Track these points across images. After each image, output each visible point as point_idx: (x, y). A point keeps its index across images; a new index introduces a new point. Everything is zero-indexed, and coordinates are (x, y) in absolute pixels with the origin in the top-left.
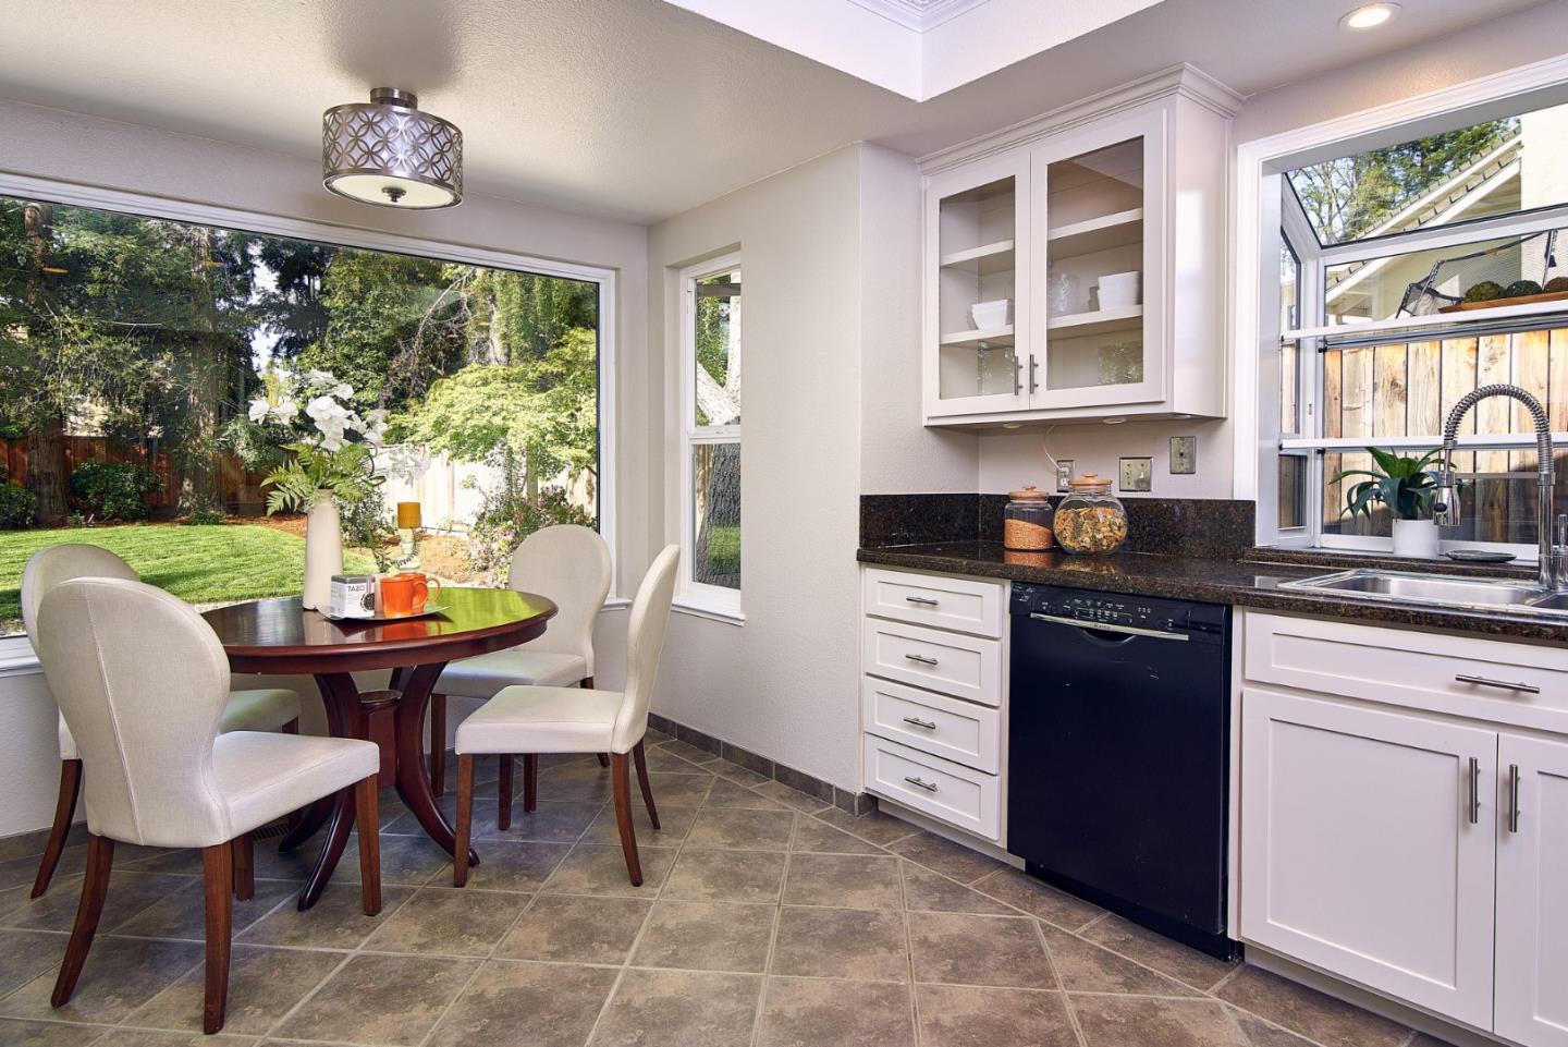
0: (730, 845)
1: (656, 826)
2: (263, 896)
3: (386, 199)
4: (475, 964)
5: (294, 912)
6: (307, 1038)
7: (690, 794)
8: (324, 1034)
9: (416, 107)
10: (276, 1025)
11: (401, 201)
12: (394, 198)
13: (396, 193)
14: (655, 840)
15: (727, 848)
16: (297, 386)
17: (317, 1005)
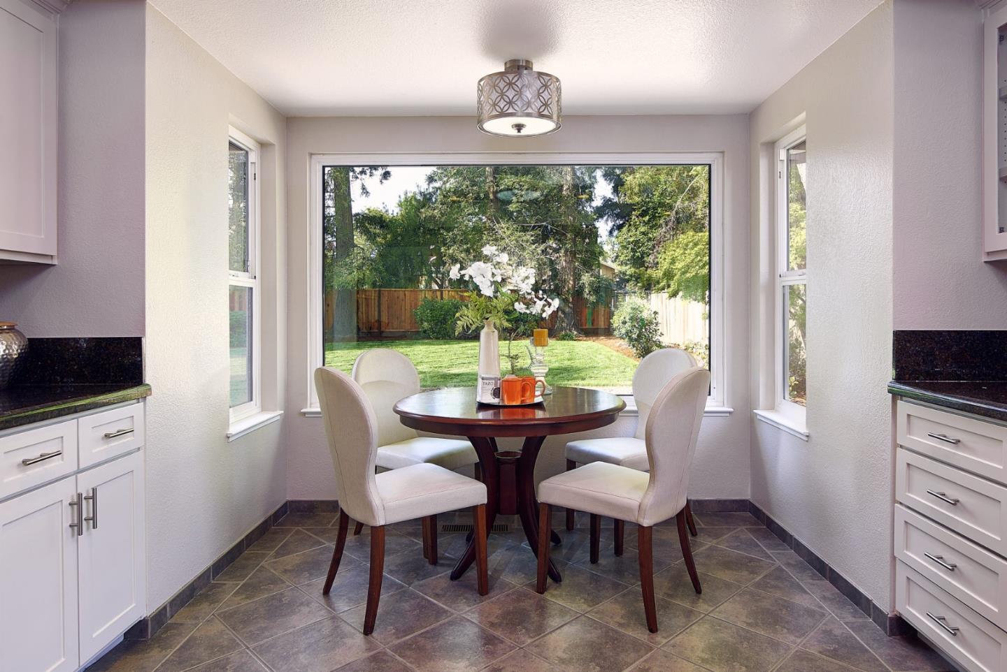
0: (748, 624)
1: (698, 590)
2: (442, 565)
3: (514, 132)
4: (512, 648)
5: (449, 579)
6: (403, 657)
7: (745, 573)
8: (409, 658)
9: (532, 69)
10: (394, 642)
11: (524, 132)
12: (519, 131)
13: (519, 127)
14: (694, 602)
15: (744, 626)
16: (615, 254)
17: (419, 639)
